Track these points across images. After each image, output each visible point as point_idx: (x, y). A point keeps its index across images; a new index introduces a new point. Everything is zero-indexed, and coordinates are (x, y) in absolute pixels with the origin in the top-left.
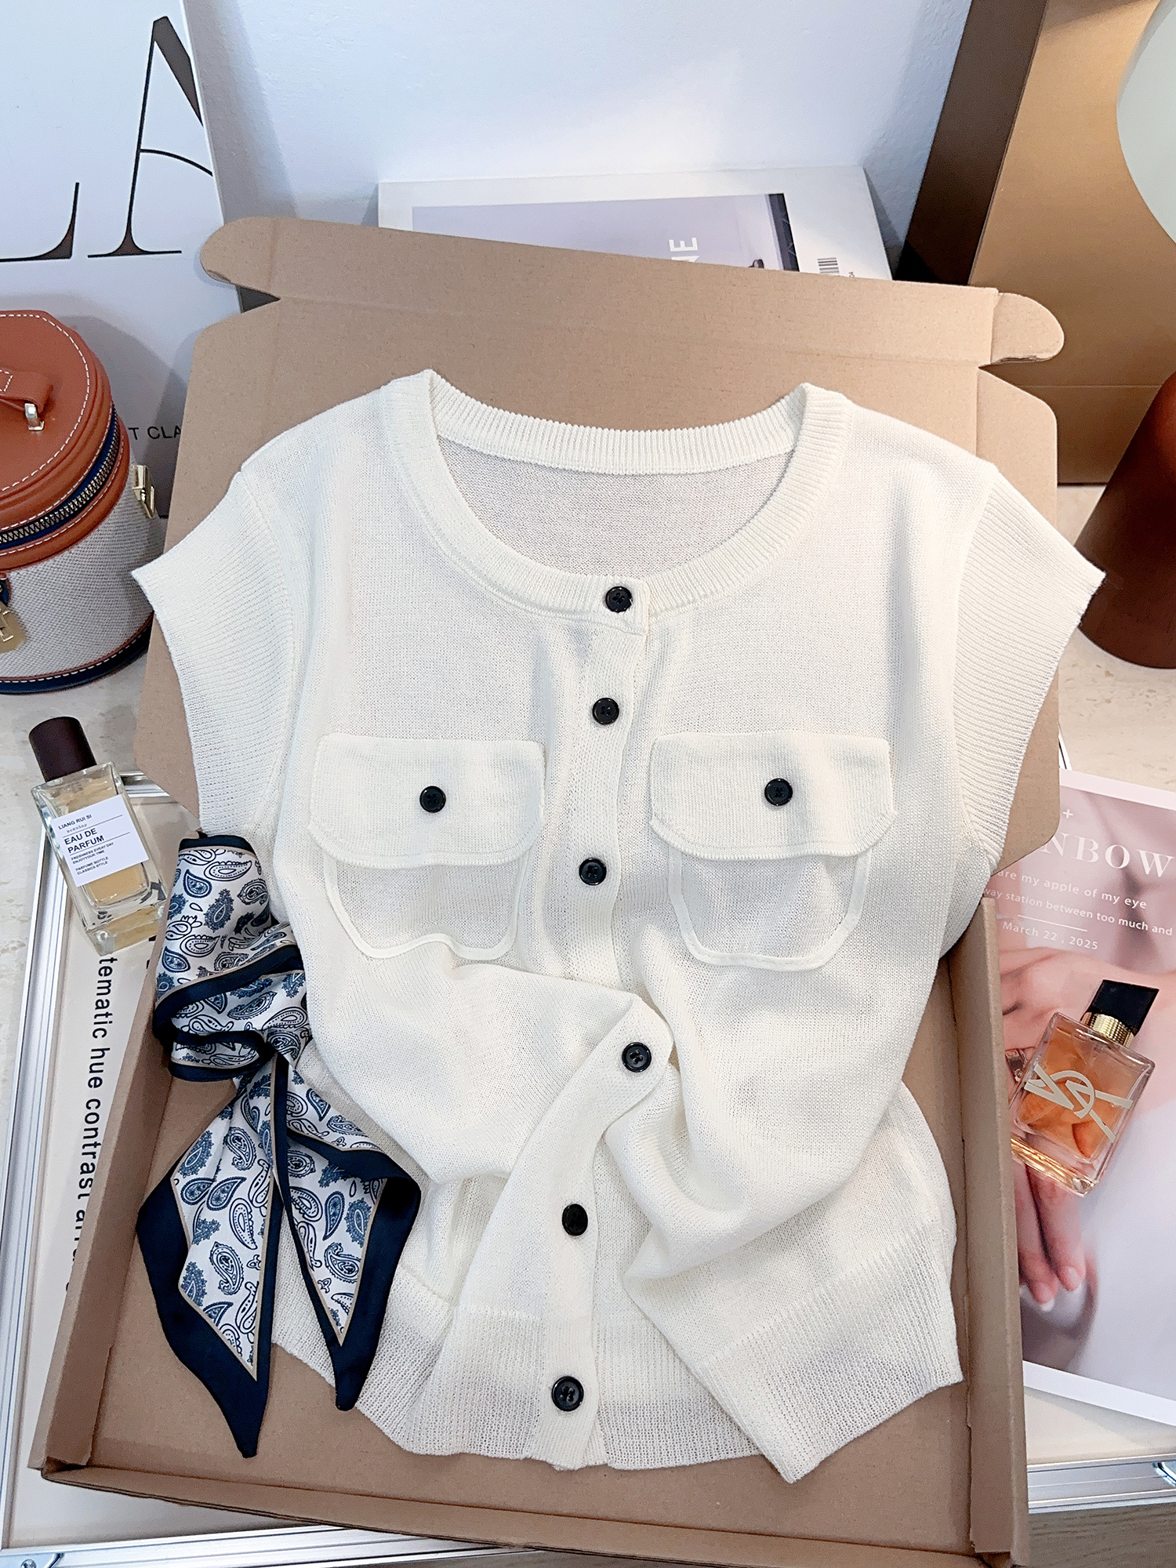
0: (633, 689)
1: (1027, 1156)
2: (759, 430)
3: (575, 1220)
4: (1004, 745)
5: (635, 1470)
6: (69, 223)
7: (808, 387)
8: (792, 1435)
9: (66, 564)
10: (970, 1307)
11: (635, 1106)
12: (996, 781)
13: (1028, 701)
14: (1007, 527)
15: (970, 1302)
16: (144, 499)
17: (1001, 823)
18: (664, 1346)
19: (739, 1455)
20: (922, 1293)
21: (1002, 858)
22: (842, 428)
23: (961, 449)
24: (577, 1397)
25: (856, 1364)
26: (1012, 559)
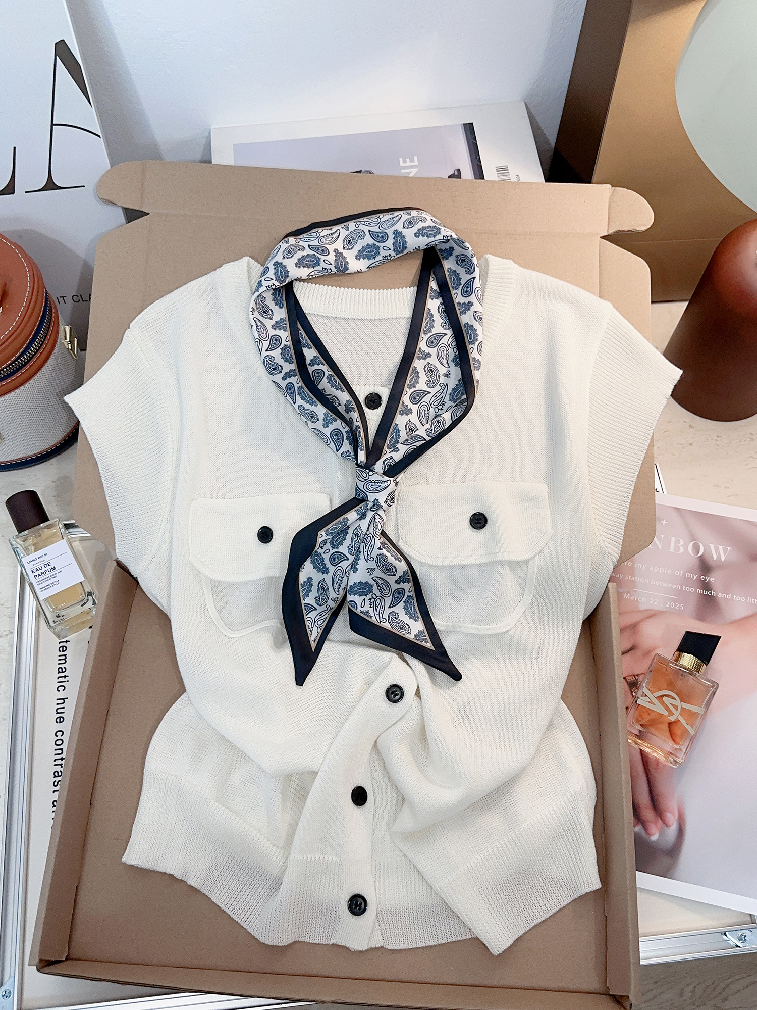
3: (359, 796)
4: (621, 485)
5: (400, 950)
6: (11, 172)
7: (490, 255)
8: (496, 925)
9: (23, 394)
10: (605, 842)
11: (394, 723)
12: (616, 508)
13: (635, 456)
14: (619, 343)
15: (605, 838)
16: (70, 347)
17: (619, 535)
18: (416, 873)
19: (464, 938)
20: (575, 834)
21: (620, 558)
22: (512, 283)
23: (588, 293)
24: (363, 906)
25: (535, 879)
26: (623, 364)
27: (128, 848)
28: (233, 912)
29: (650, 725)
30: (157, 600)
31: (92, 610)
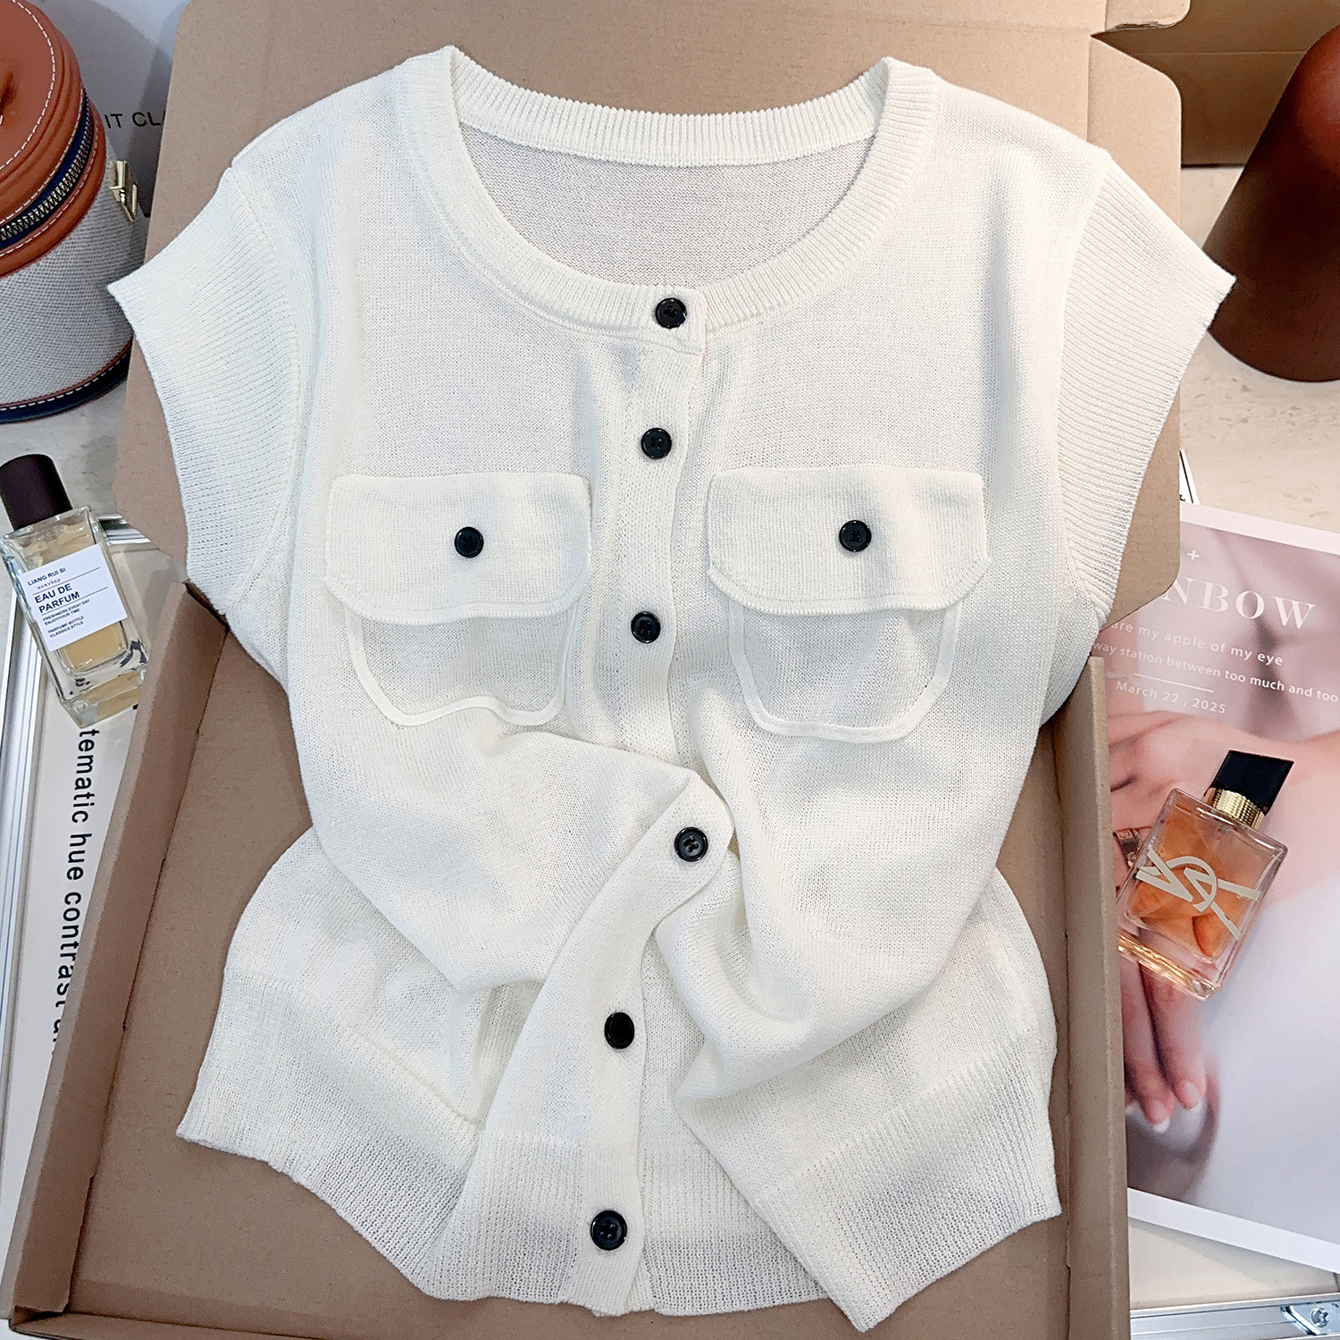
0: (688, 418)
1: (1139, 952)
2: (834, 113)
3: (619, 1031)
4: (1117, 479)
5: (686, 1316)
7: (891, 61)
8: (864, 1276)
9: (34, 278)
10: (1071, 1128)
11: (689, 900)
12: (1107, 521)
13: (1145, 428)
14: (1121, 224)
15: (1071, 1122)
16: (123, 200)
17: (1112, 570)
18: (720, 1175)
19: (805, 1298)
20: (1016, 1114)
21: (1113, 611)
22: (930, 110)
23: (1068, 133)
24: (619, 1233)
25: (940, 1194)
26: (1127, 262)
27: (189, 1110)
28: (375, 1236)
29: (1161, 920)
30: (262, 657)
31: (139, 674)
